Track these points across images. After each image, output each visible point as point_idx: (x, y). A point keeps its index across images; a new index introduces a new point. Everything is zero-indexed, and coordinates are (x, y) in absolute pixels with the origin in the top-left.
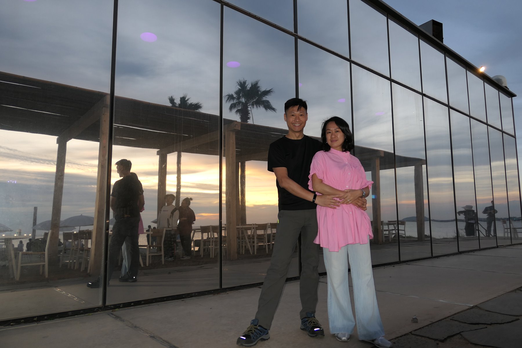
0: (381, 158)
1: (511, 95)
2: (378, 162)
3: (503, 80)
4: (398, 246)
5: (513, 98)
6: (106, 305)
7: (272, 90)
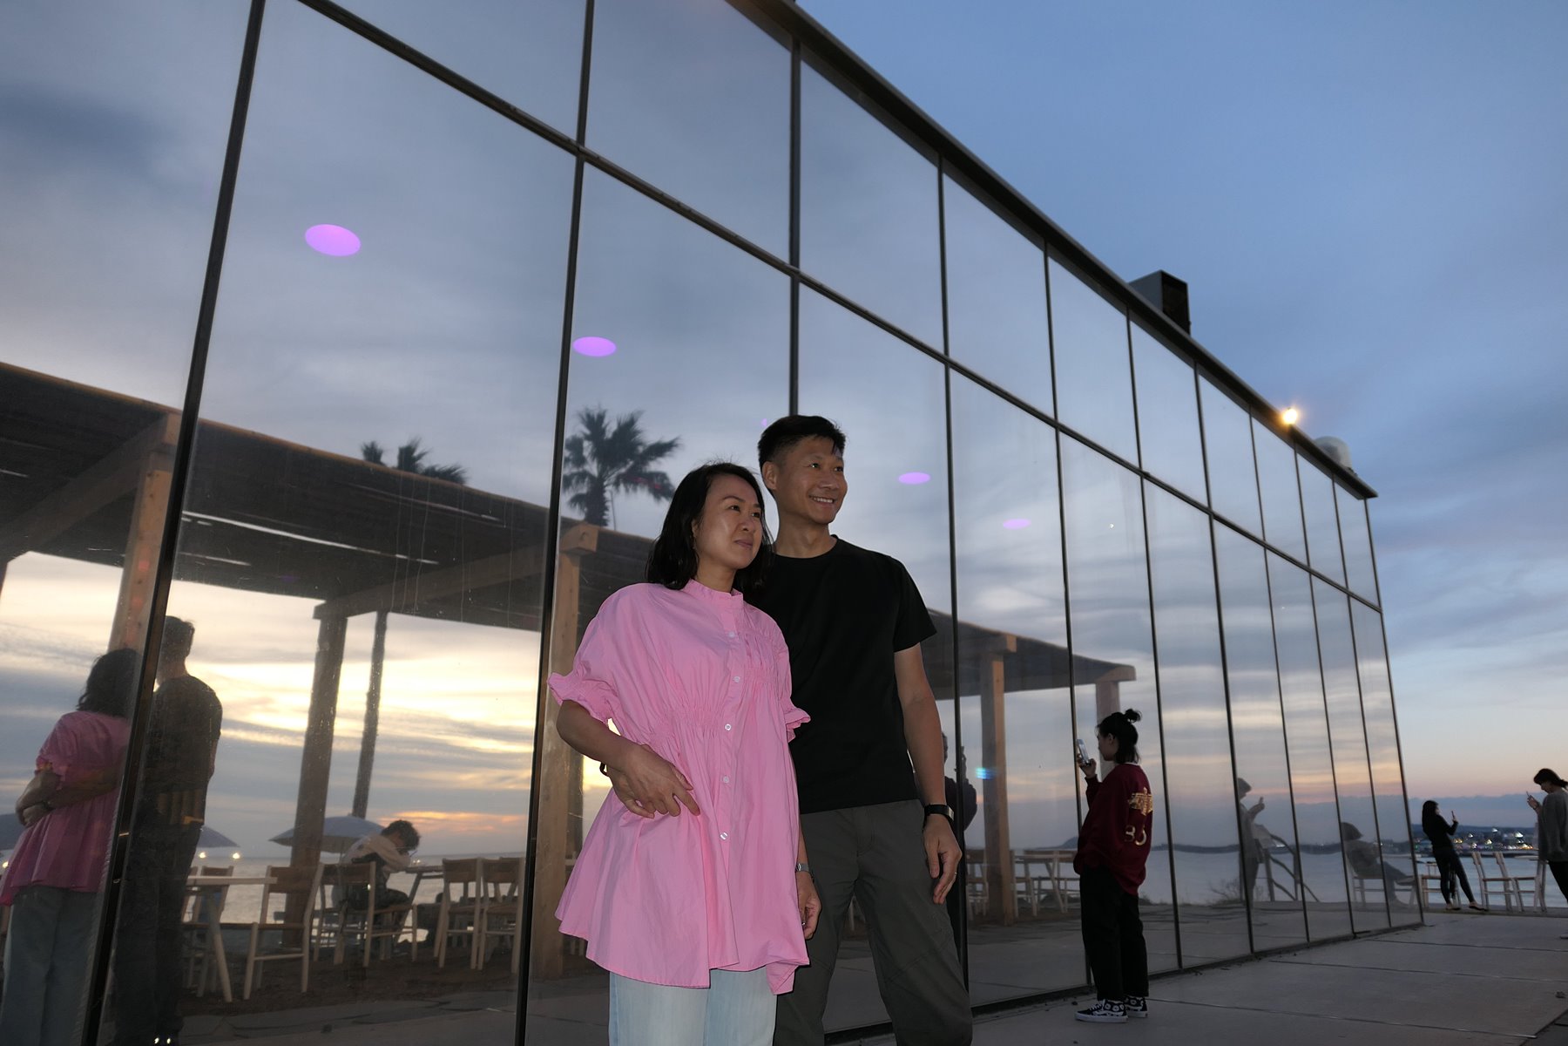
0: (1007, 656)
1: (1362, 492)
2: (998, 669)
3: (1341, 451)
5: (1370, 501)
7: (678, 441)
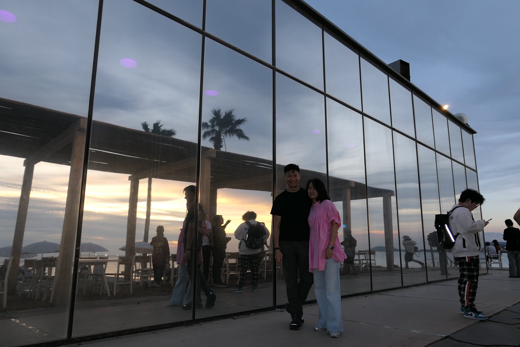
0: (351, 188)
1: (472, 132)
2: (349, 193)
3: (464, 118)
4: (370, 276)
5: (474, 135)
6: (72, 338)
7: (245, 119)
